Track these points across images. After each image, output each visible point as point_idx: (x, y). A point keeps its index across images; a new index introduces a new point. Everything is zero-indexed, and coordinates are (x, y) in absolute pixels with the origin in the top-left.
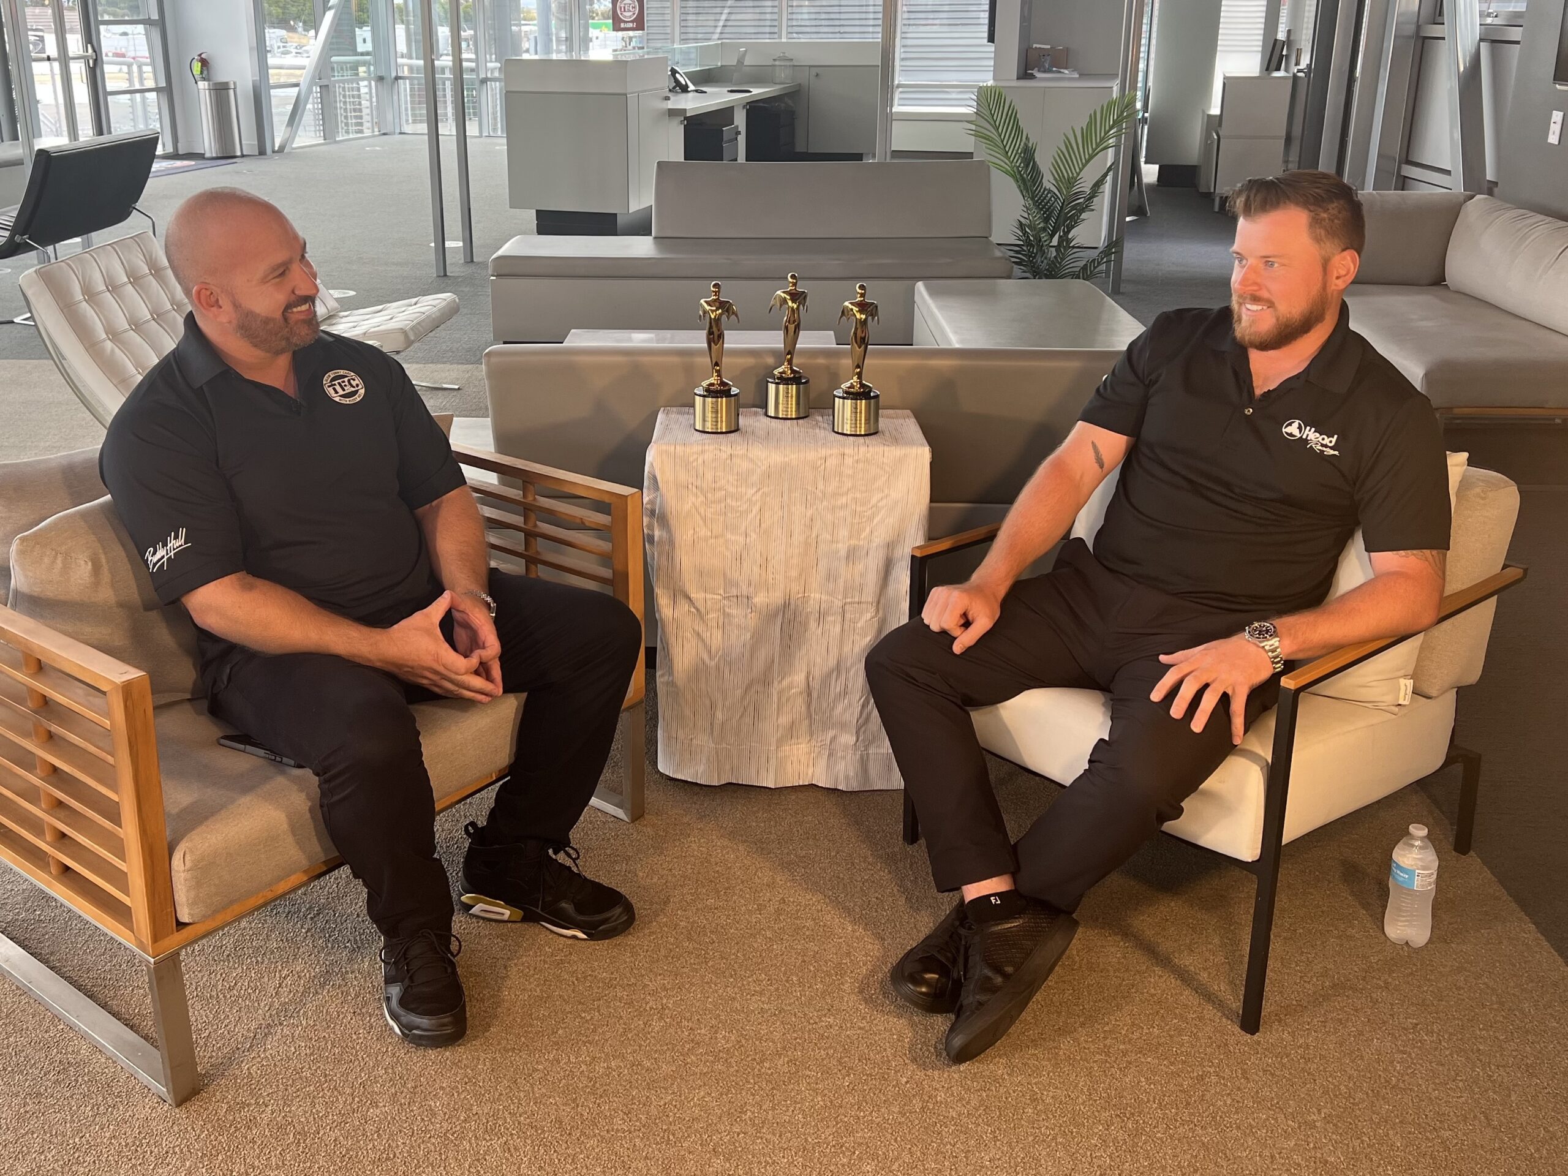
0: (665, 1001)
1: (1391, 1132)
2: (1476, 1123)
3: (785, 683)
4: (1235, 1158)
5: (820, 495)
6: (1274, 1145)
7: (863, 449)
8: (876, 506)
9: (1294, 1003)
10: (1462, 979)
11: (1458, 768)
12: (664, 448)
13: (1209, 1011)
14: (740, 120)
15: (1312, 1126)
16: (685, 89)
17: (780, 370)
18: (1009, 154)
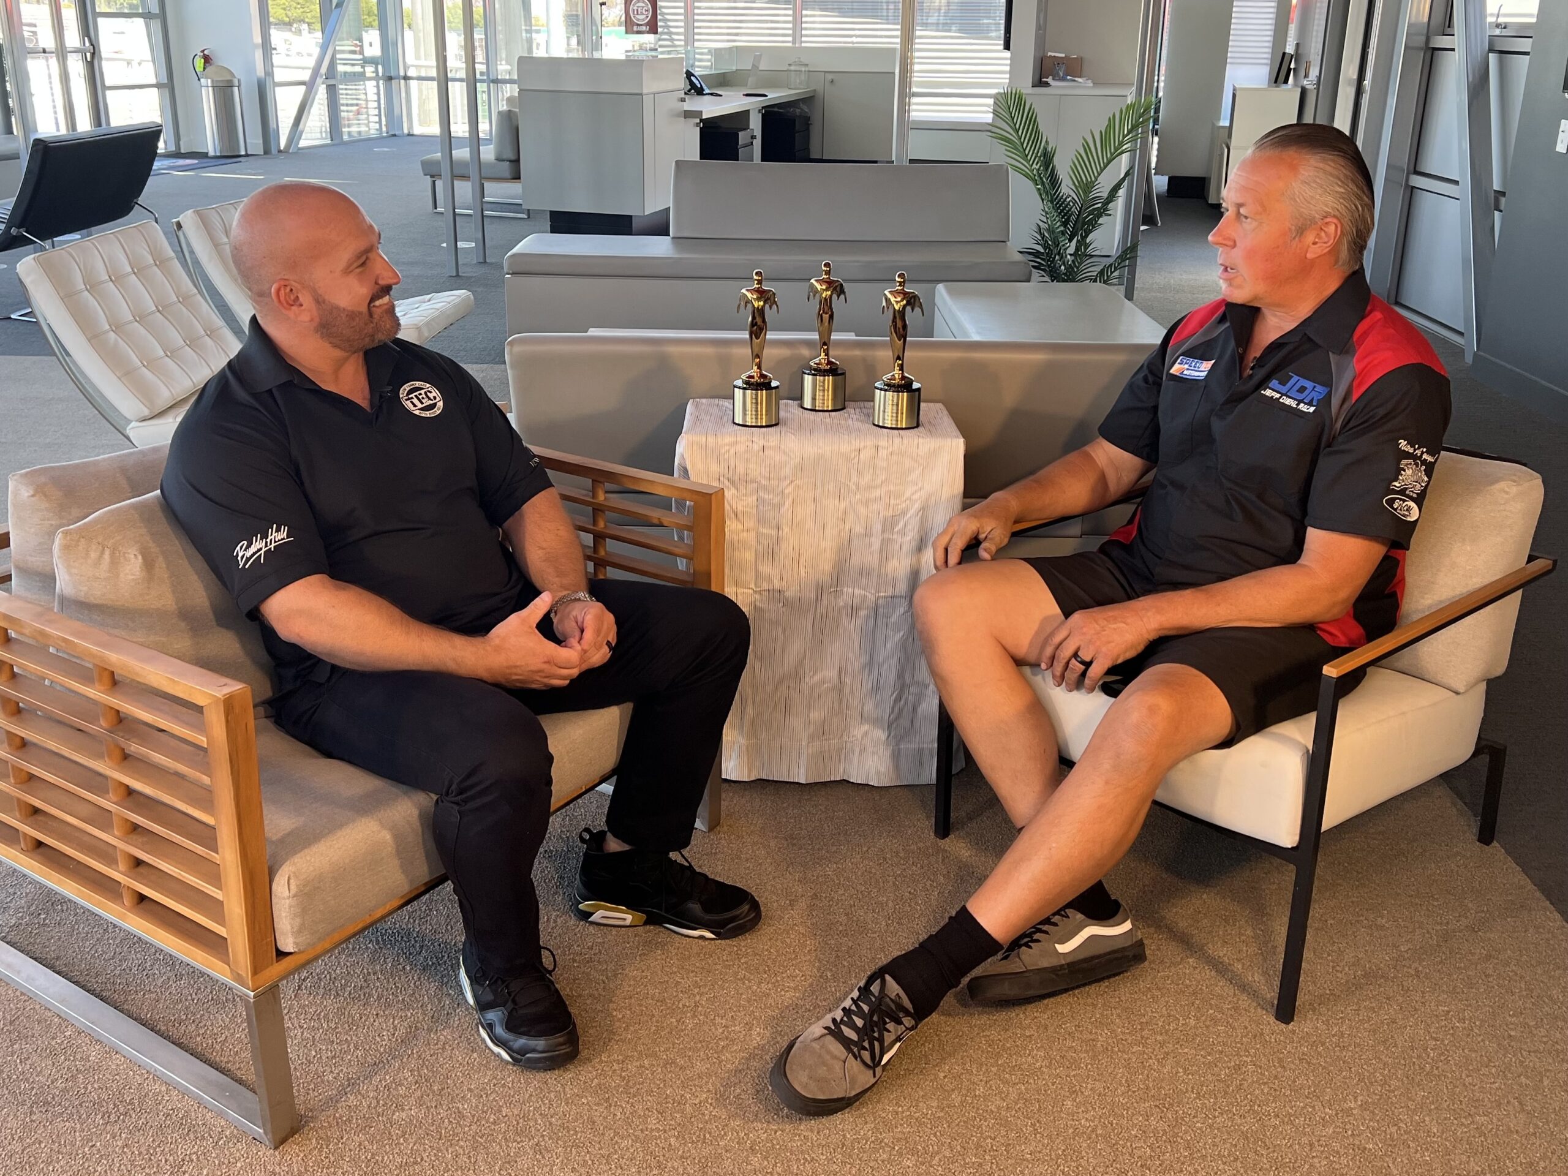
0: (698, 998)
1: (1427, 1119)
2: (1510, 1108)
3: (816, 678)
4: (1275, 1146)
5: (854, 487)
6: (1313, 1133)
7: (897, 441)
8: (909, 499)
9: (1328, 992)
10: (1491, 966)
11: (1485, 758)
12: (696, 438)
13: (1244, 1001)
14: (755, 123)
15: (1349, 1112)
16: (700, 92)
17: (817, 360)
18: (1029, 157)
